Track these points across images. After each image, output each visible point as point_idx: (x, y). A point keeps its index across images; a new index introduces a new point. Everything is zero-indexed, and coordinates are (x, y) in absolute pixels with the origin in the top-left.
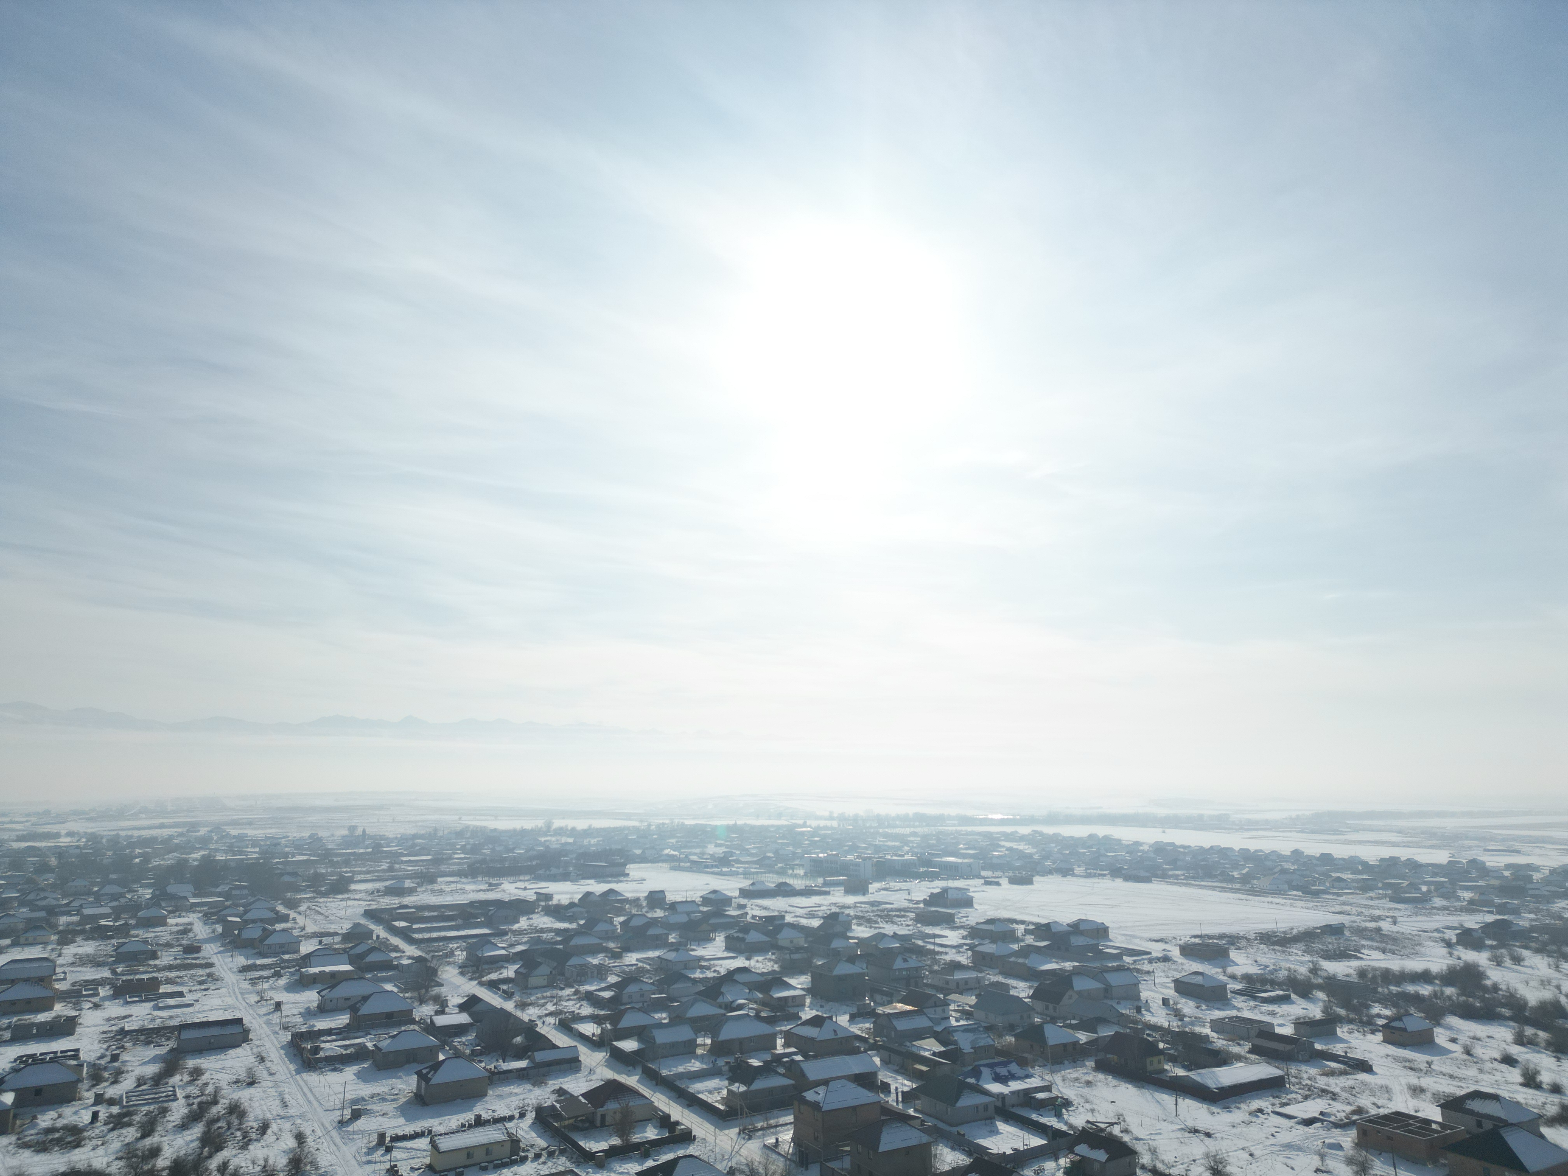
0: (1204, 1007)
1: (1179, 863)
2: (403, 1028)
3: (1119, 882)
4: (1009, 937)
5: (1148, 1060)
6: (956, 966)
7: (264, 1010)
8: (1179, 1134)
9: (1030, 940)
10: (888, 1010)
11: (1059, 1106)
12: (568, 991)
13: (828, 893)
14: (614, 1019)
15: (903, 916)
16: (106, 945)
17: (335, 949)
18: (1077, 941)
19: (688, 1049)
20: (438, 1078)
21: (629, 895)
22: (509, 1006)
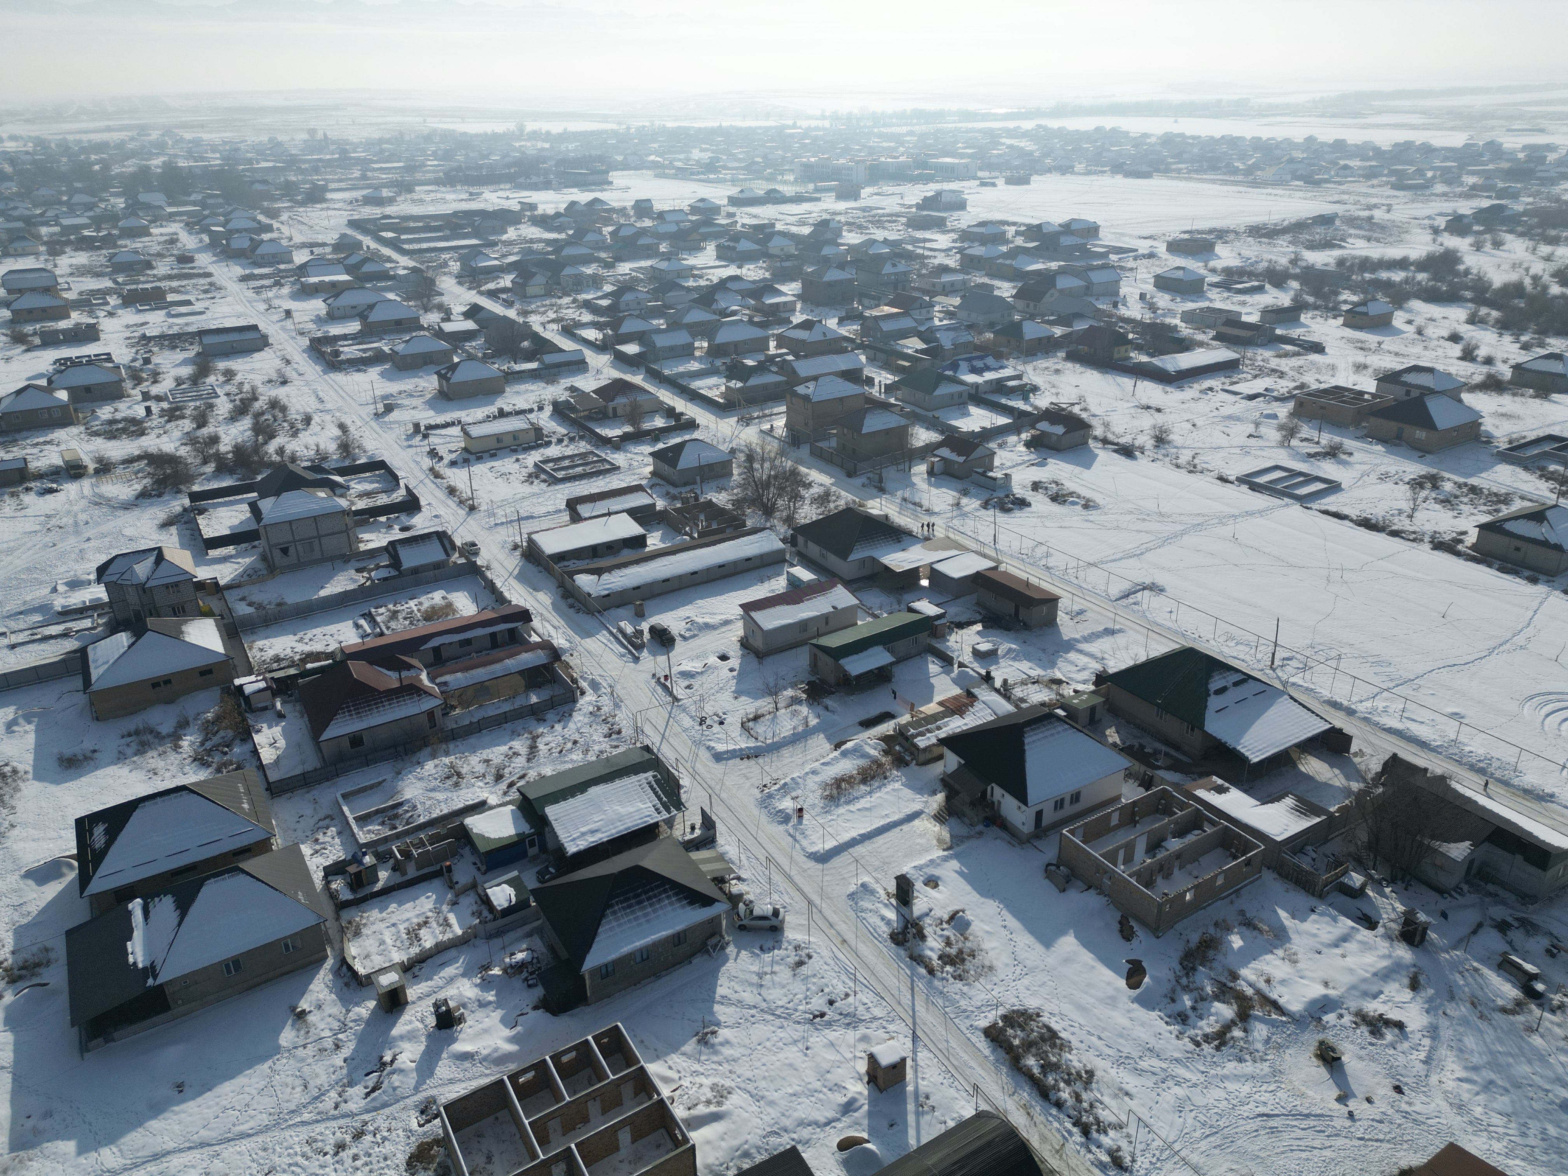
0: (1178, 300)
1: (1185, 156)
2: (414, 334)
3: (1119, 179)
4: (1000, 238)
5: (1116, 349)
6: (944, 269)
7: (276, 318)
8: (1133, 411)
9: (1019, 241)
10: (875, 313)
11: (1027, 391)
12: (566, 300)
13: (818, 199)
14: (615, 325)
15: (895, 221)
16: (98, 256)
17: (329, 260)
18: (1066, 241)
19: (687, 352)
20: (458, 377)
21: (616, 205)
22: (512, 314)
